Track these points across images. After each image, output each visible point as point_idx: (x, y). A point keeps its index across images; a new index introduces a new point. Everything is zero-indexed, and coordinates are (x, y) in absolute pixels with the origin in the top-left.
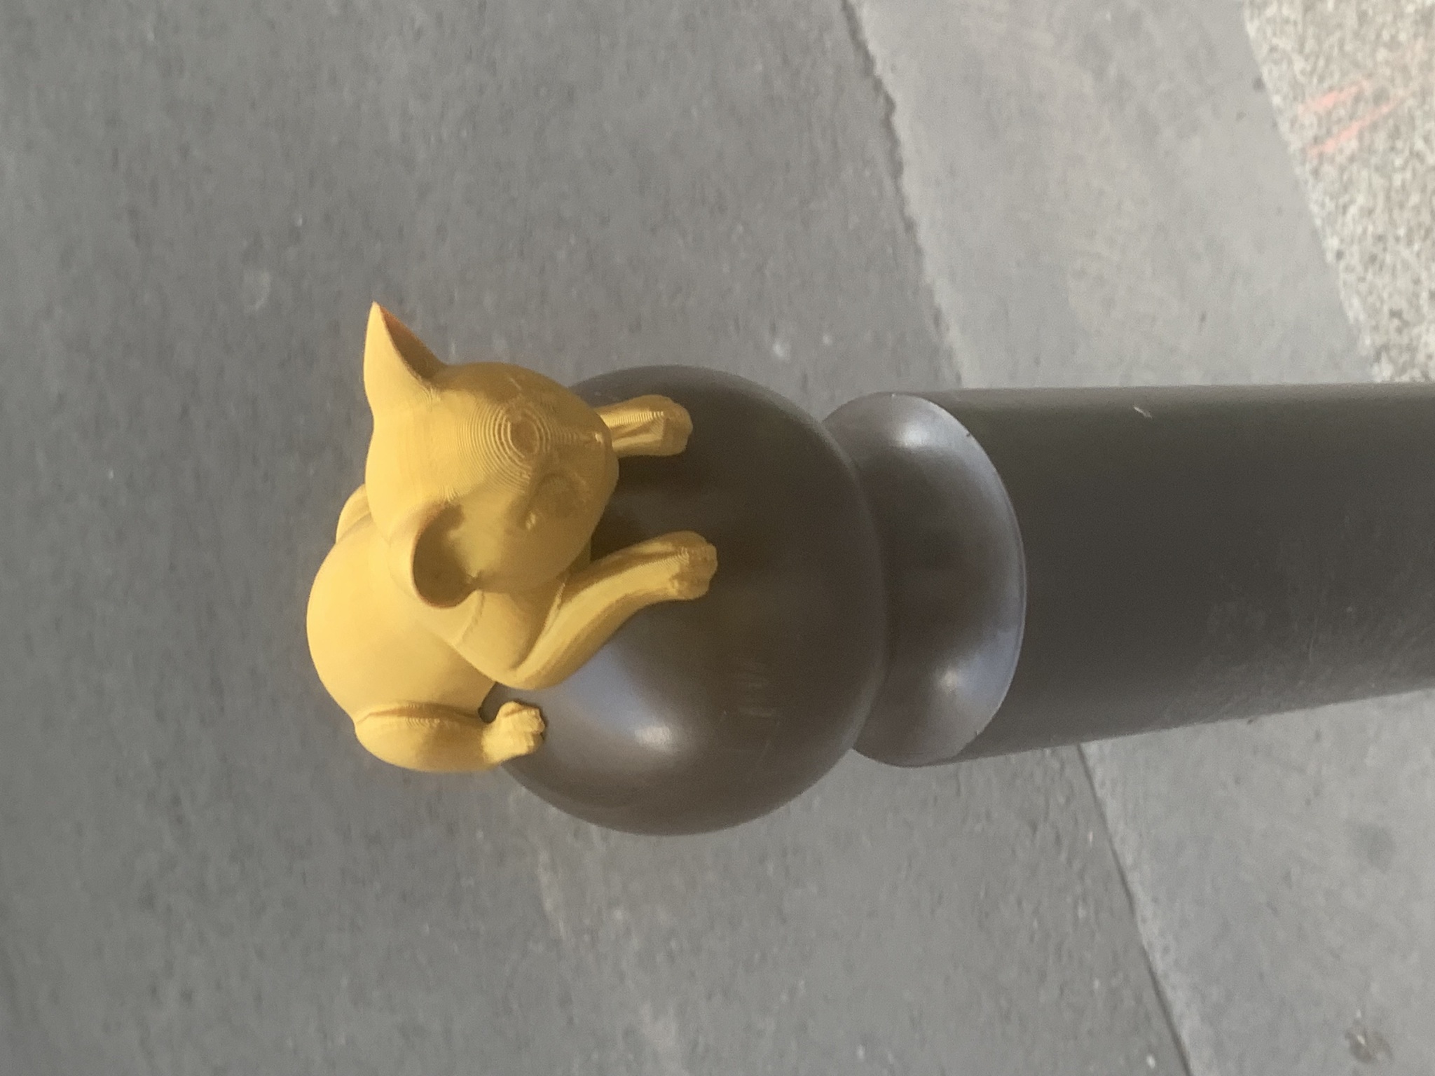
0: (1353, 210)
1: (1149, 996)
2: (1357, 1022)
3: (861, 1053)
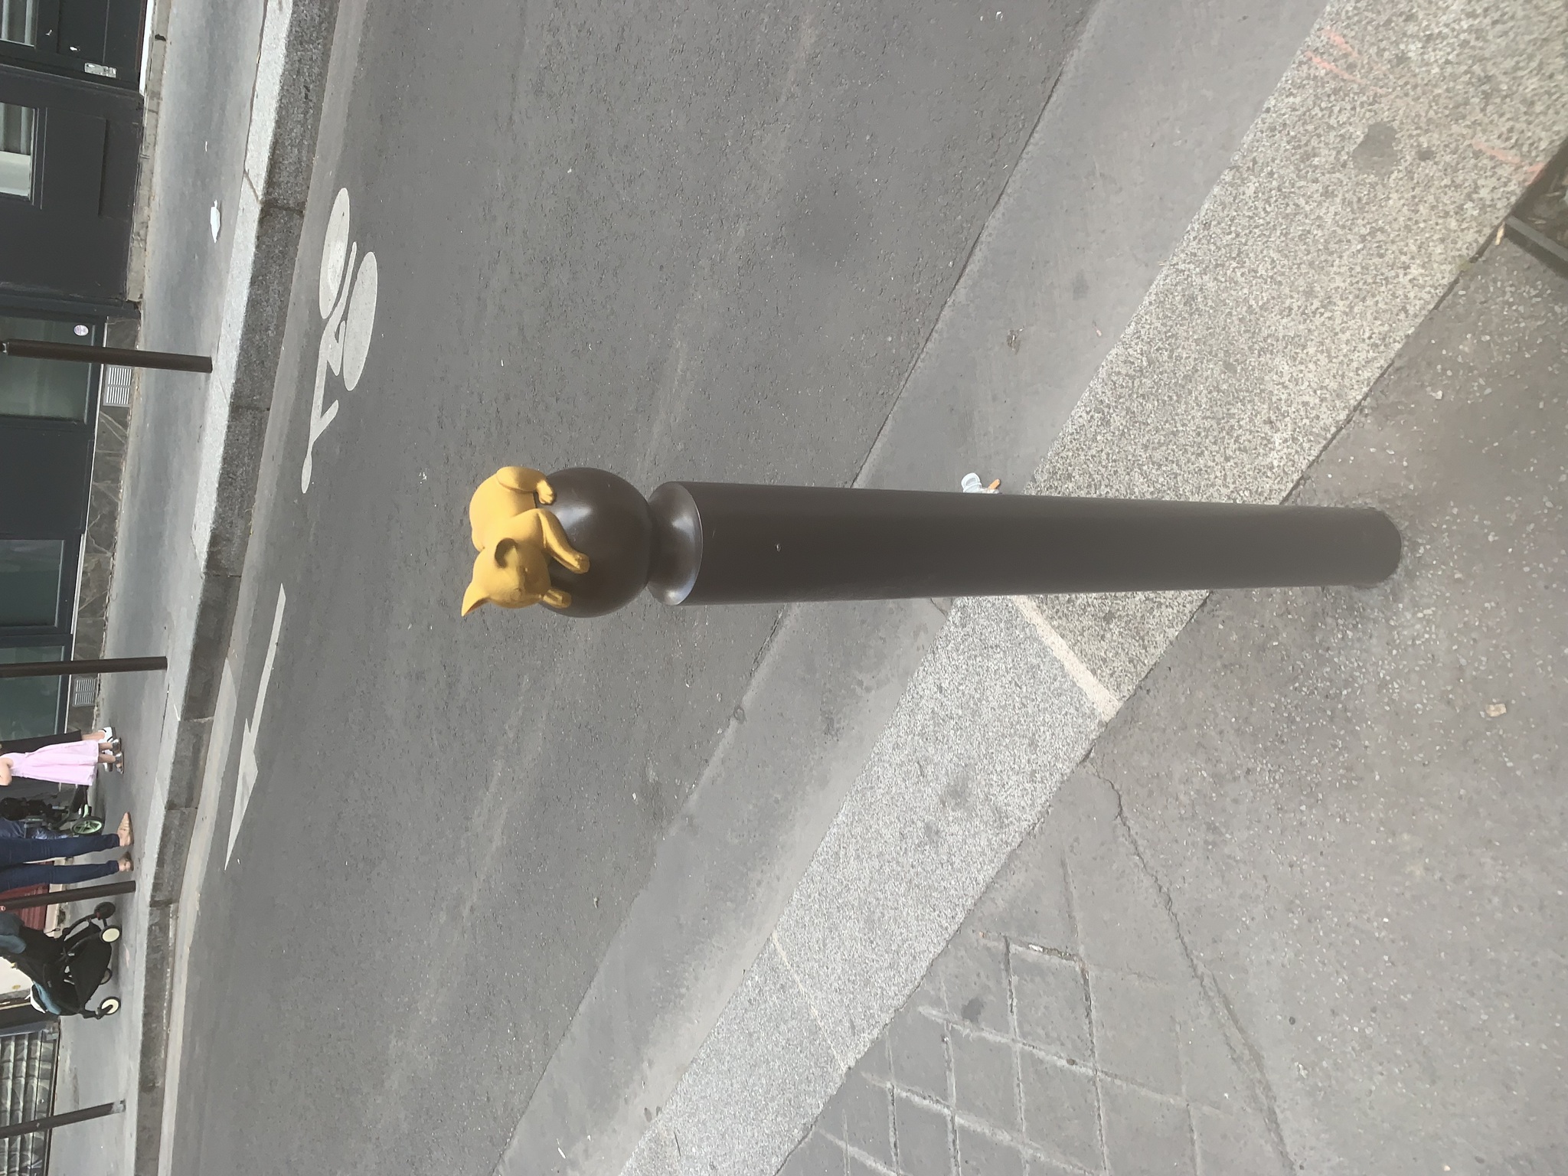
0: (1291, 99)
1: (971, 243)
2: (1018, 331)
3: (868, 138)
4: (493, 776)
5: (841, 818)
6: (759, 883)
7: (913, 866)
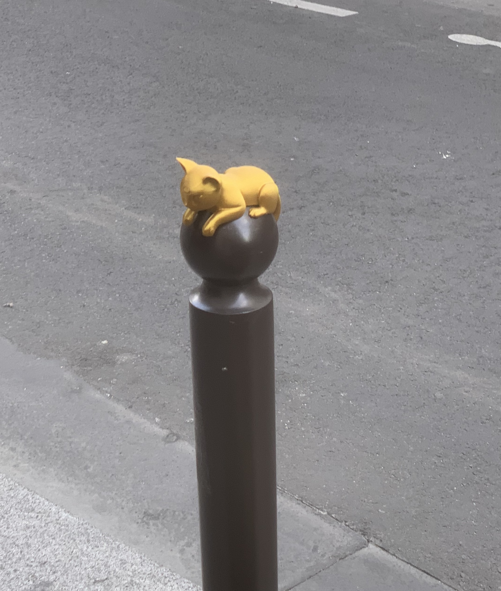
4: (139, 213)
5: (64, 515)
6: (13, 449)
7: (15, 571)
